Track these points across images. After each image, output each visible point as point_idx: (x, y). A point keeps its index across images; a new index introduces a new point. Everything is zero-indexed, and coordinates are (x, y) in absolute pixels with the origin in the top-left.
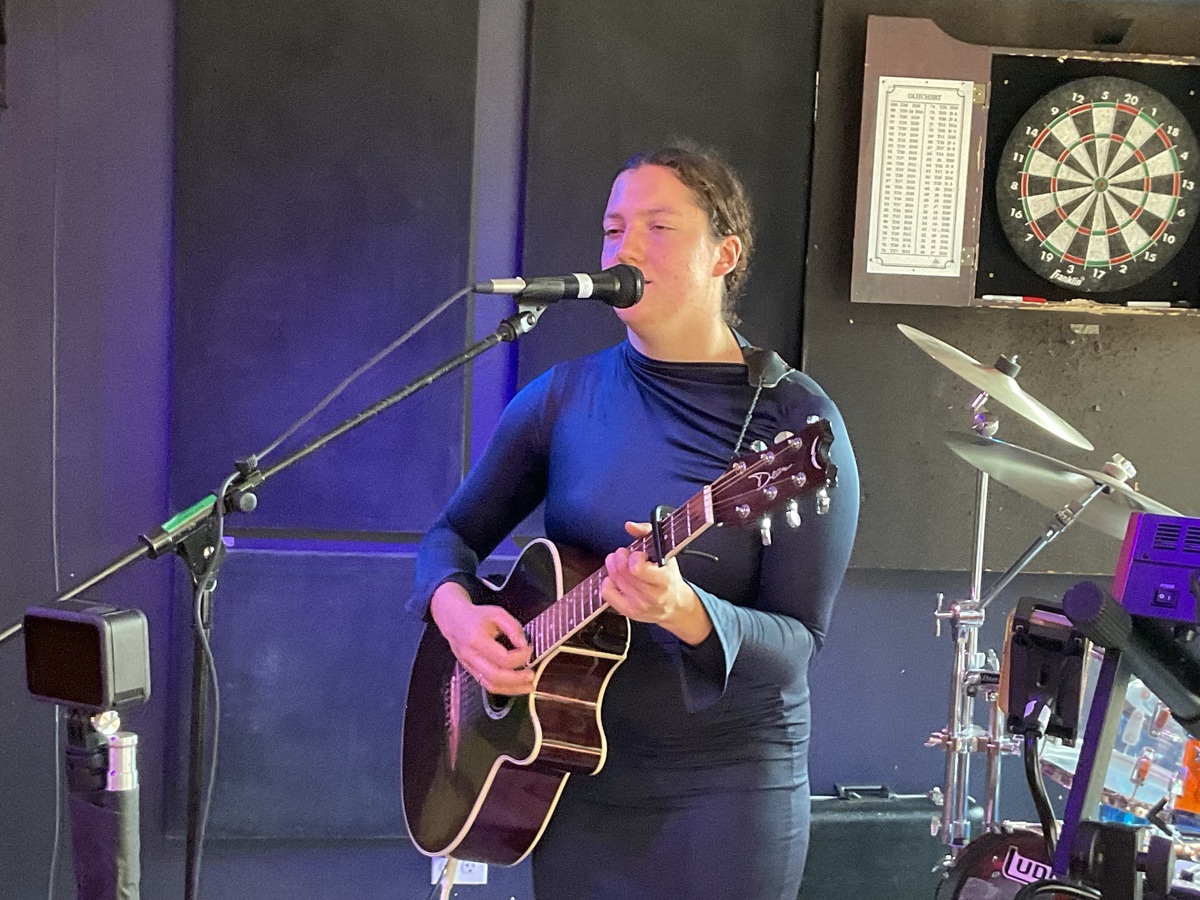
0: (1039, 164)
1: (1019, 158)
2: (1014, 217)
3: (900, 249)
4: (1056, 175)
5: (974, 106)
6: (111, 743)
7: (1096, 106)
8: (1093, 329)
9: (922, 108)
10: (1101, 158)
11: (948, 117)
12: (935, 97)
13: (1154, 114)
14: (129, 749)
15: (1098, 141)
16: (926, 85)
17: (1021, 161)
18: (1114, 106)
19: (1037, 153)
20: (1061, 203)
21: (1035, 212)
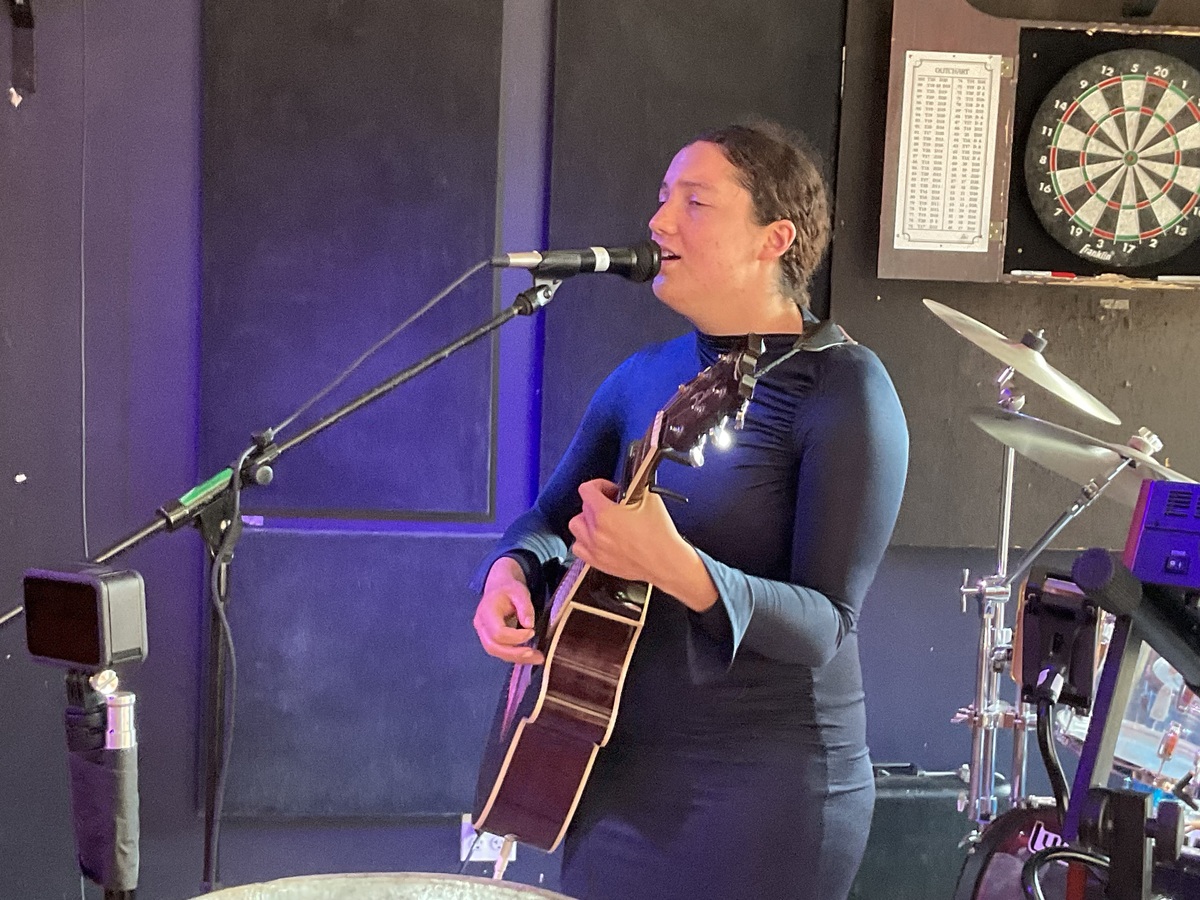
0: (1068, 138)
1: (1047, 131)
2: (1043, 192)
3: (928, 224)
4: (1085, 148)
5: (1002, 79)
6: (109, 703)
7: (1125, 79)
8: (1123, 304)
9: (949, 82)
10: (1131, 131)
11: (975, 91)
12: (962, 72)
13: (1184, 87)
14: (127, 708)
15: (1127, 114)
16: (954, 59)
17: (1049, 134)
18: (1144, 79)
19: (1066, 126)
20: (1091, 177)
21: (1064, 186)
